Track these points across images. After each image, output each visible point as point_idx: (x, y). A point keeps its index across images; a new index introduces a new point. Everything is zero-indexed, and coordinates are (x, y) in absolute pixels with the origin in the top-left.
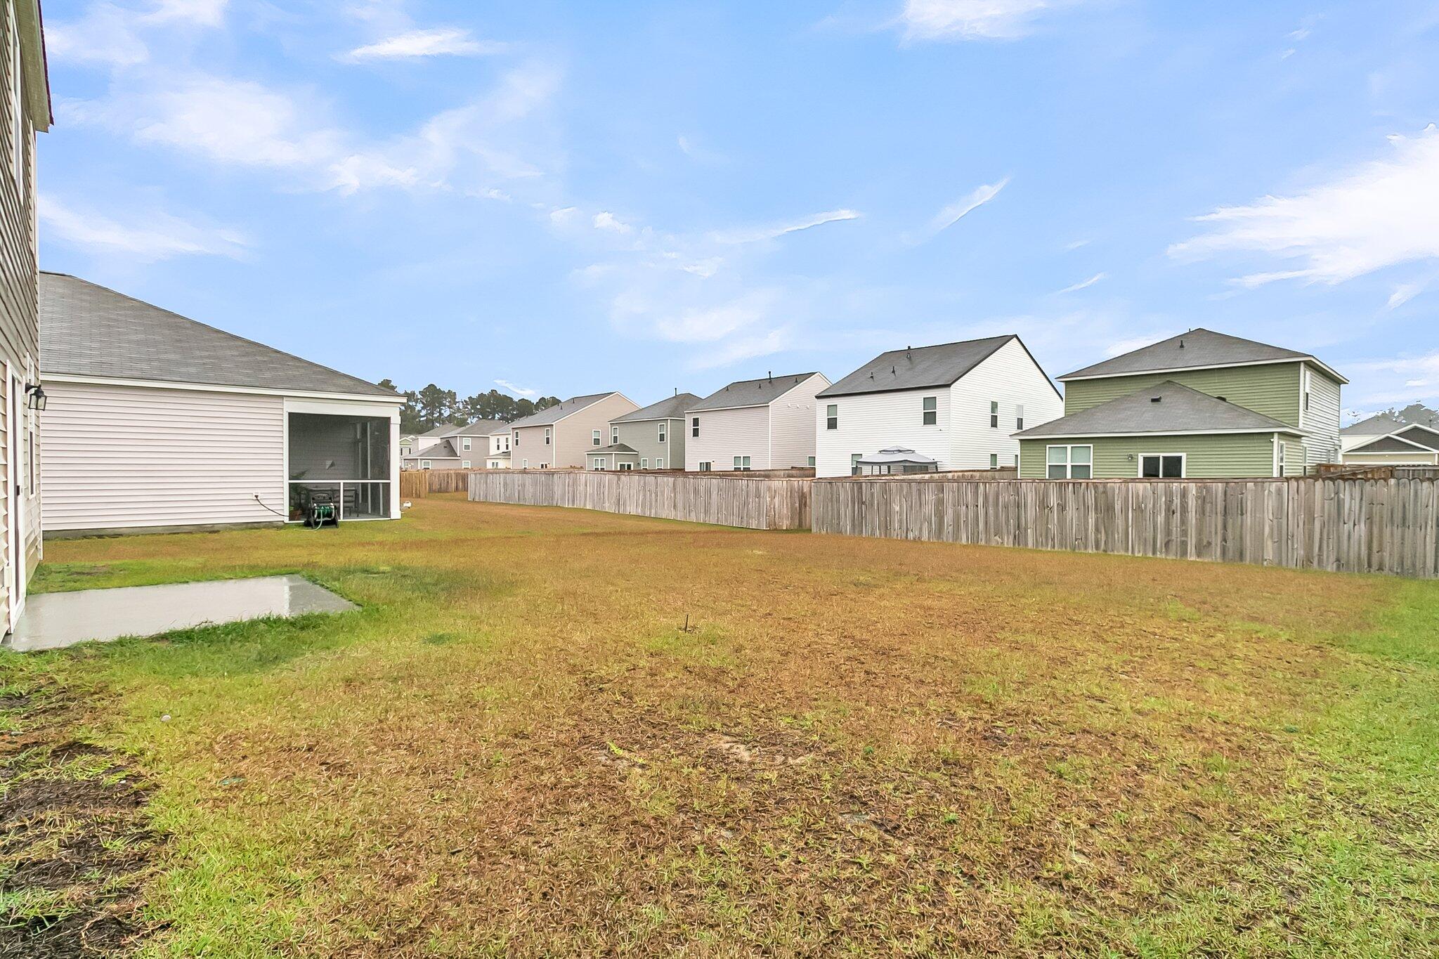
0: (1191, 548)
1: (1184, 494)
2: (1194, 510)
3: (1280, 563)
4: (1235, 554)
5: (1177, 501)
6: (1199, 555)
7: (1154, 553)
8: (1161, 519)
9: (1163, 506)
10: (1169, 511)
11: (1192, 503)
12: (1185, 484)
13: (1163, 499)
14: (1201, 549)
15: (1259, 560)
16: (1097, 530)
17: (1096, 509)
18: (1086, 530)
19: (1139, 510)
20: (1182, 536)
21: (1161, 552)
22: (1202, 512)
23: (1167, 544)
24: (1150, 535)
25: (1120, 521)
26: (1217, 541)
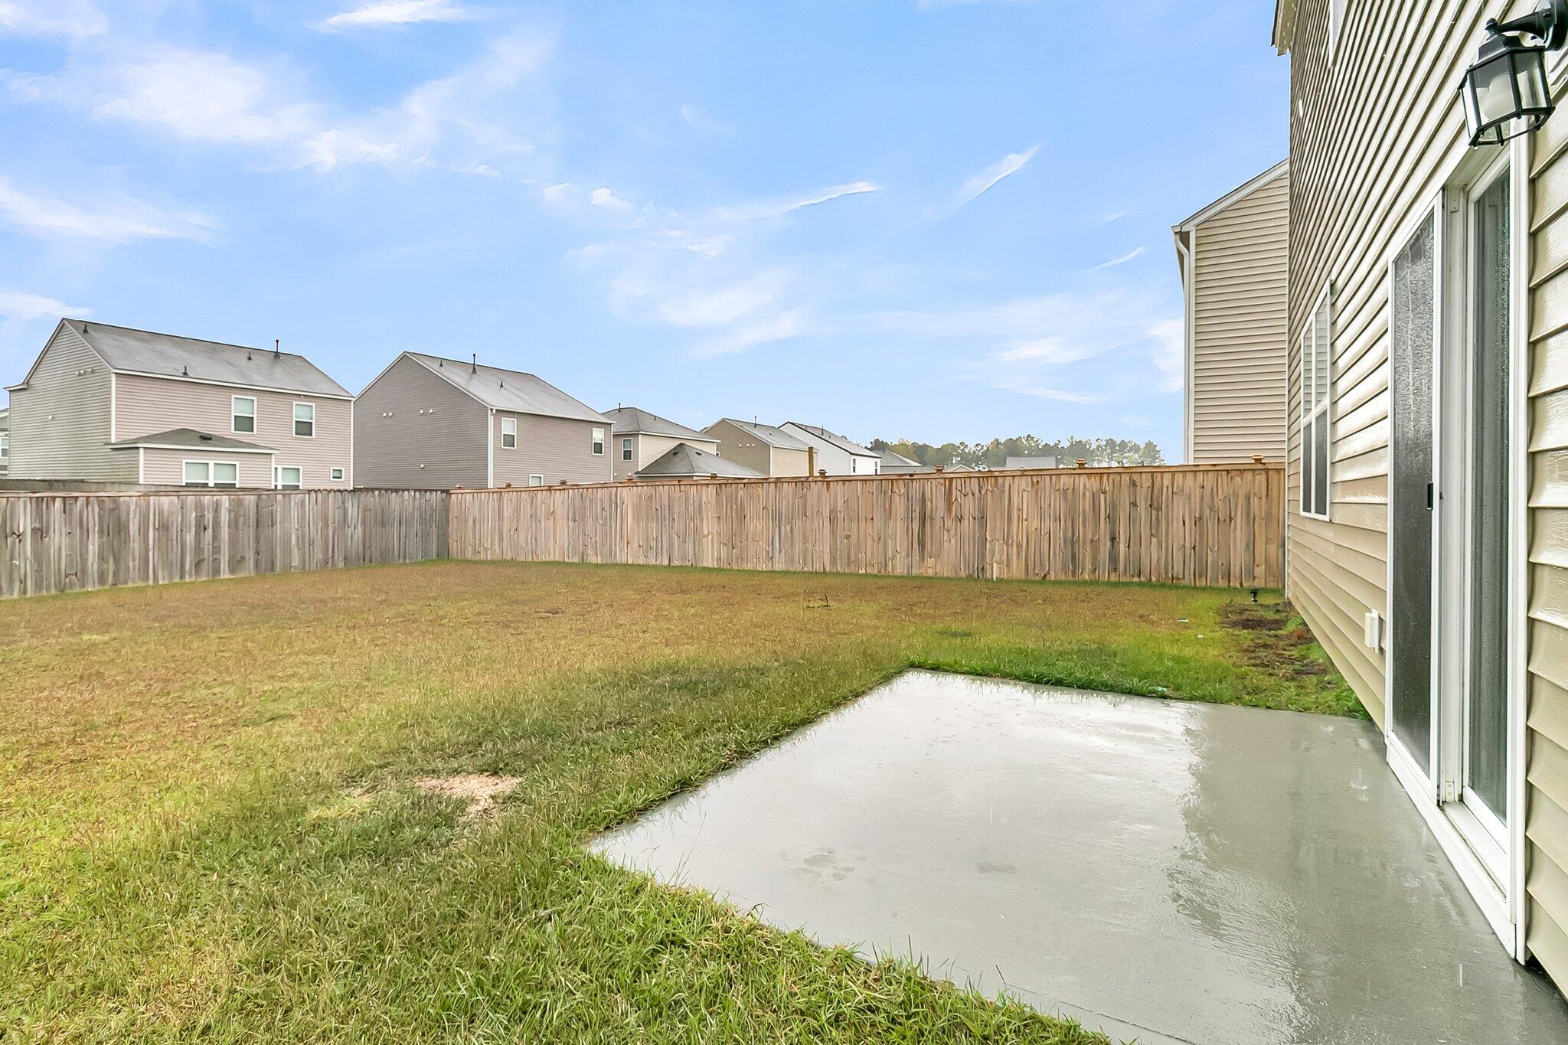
0: (224, 565)
1: (217, 508)
2: (227, 524)
3: (304, 568)
4: (266, 566)
5: (209, 516)
6: (232, 571)
7: (182, 577)
8: (190, 537)
9: (194, 523)
10: (200, 527)
11: (224, 517)
12: (218, 497)
13: (194, 514)
14: (236, 564)
15: (287, 568)
16: (102, 558)
17: (101, 531)
18: (84, 560)
19: (164, 527)
20: (214, 553)
21: (191, 576)
22: (234, 525)
23: (198, 564)
24: (175, 556)
25: (135, 545)
26: (250, 555)
